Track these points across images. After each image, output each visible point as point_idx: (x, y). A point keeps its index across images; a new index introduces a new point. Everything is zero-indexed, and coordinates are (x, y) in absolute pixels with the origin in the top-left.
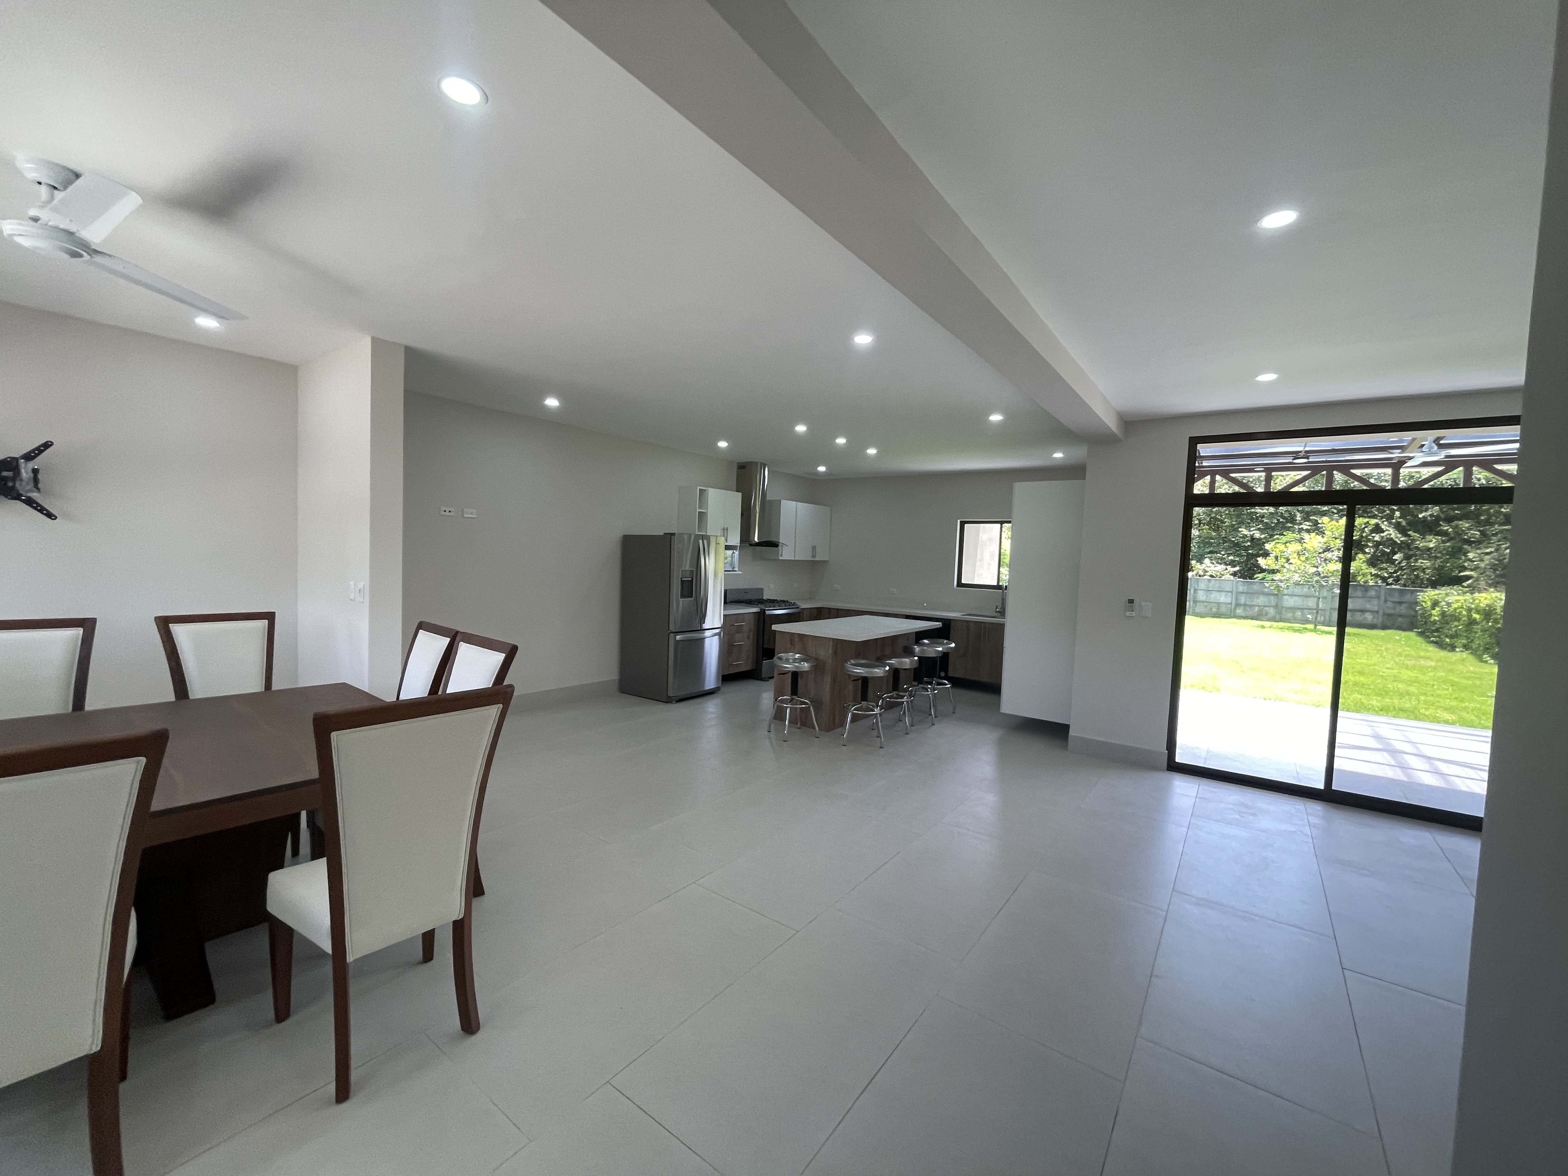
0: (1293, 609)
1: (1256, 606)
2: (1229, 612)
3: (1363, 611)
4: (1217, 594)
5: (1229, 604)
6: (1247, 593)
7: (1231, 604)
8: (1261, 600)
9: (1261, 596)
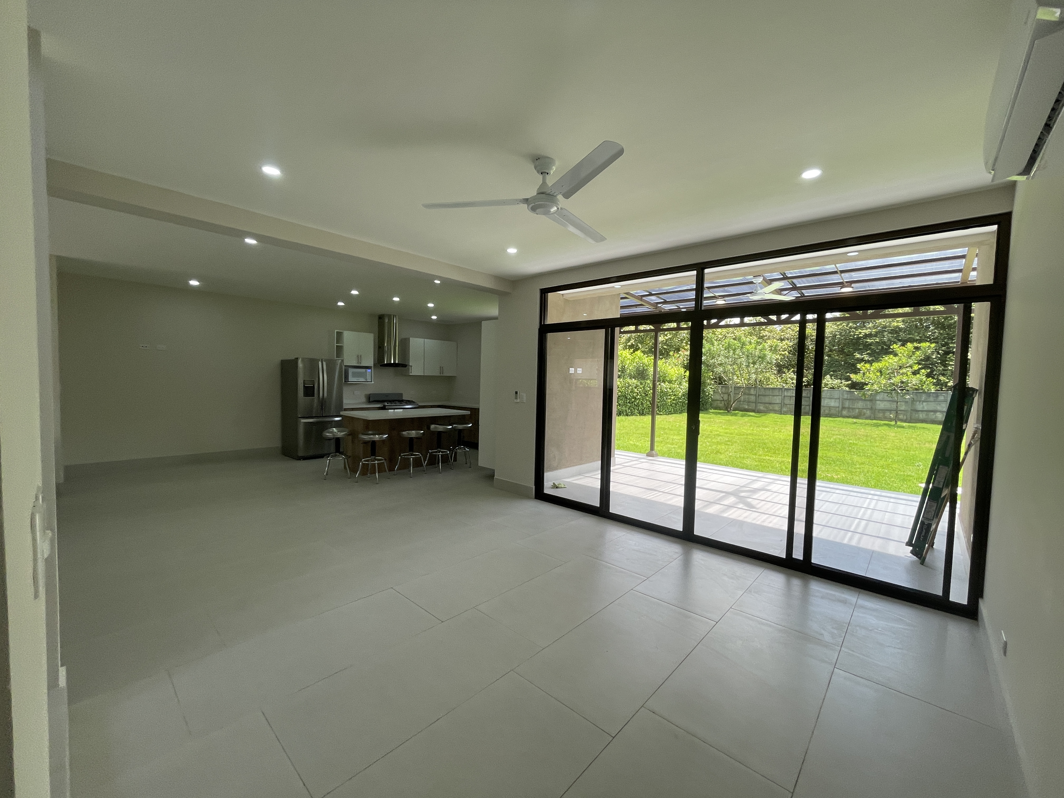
0: (884, 411)
1: (857, 408)
2: (837, 413)
3: (935, 411)
4: (829, 400)
5: (837, 407)
6: (850, 399)
7: (839, 407)
8: (860, 404)
9: (860, 401)
